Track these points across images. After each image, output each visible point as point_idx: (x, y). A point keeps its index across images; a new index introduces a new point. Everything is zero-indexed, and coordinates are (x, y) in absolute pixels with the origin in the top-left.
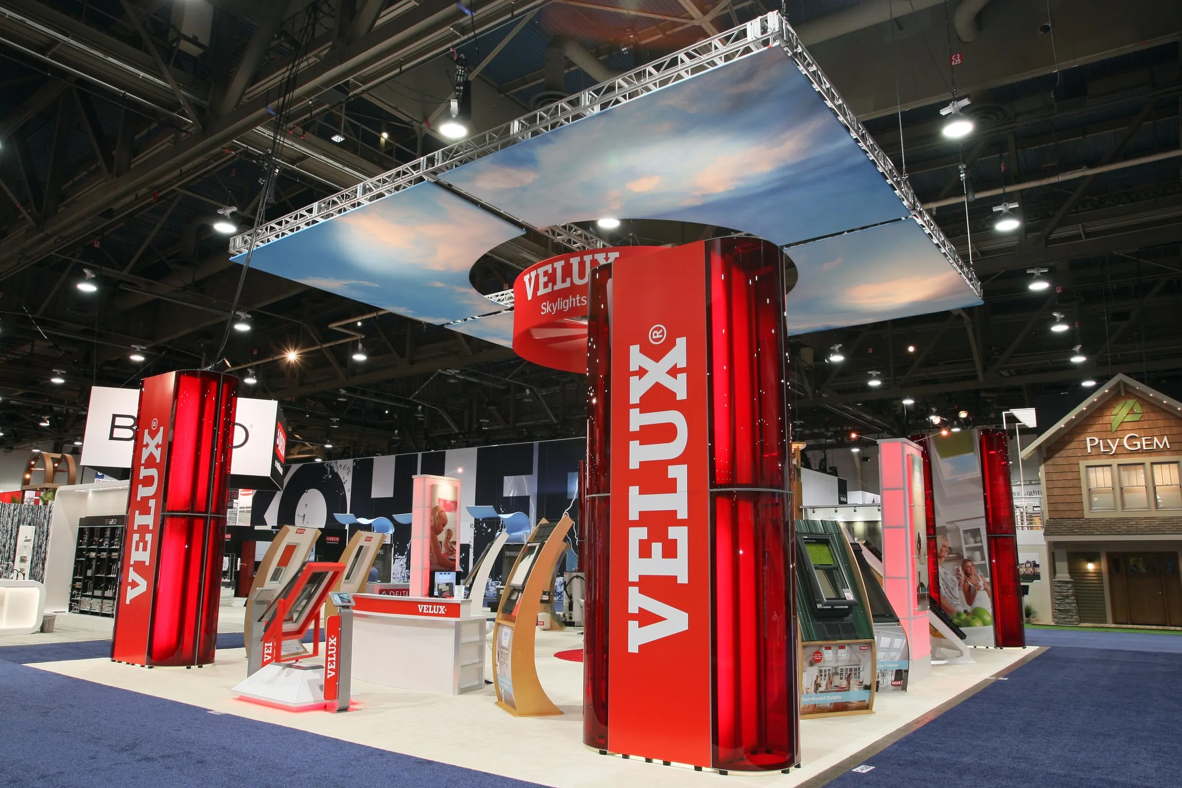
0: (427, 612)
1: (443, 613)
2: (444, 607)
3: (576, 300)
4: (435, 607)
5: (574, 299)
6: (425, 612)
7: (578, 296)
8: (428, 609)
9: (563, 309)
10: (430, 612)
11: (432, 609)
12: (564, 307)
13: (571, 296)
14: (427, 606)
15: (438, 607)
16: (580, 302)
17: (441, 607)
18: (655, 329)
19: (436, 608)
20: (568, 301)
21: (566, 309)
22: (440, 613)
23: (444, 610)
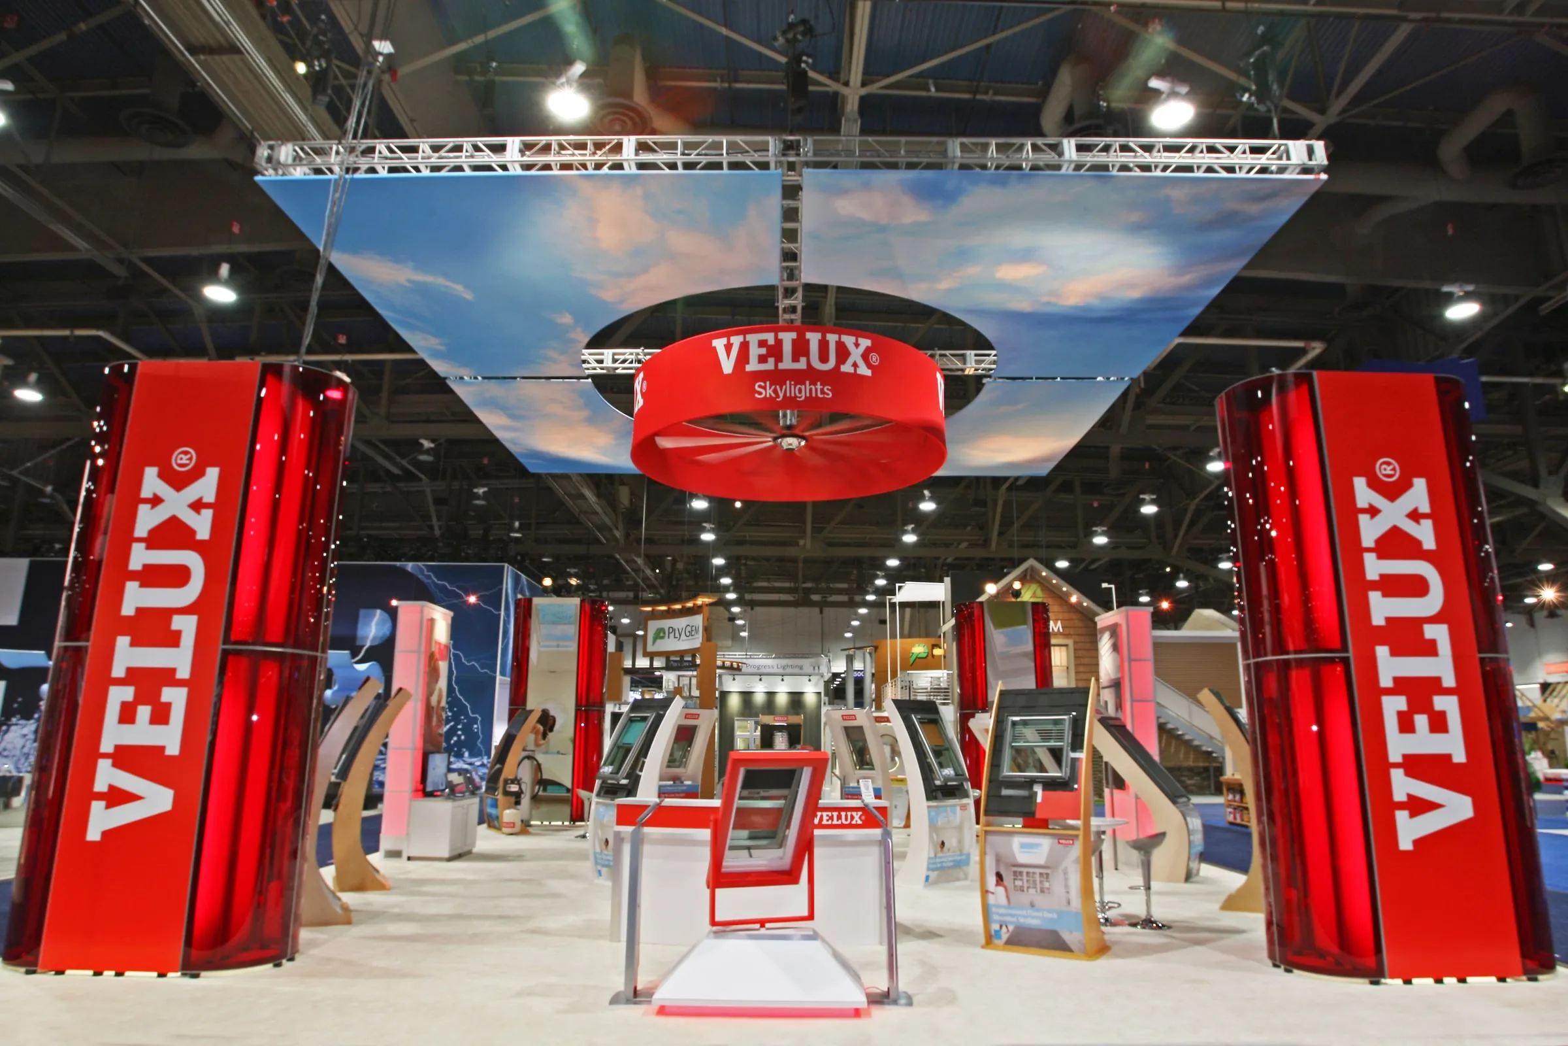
0: (830, 822)
1: (860, 822)
2: (860, 813)
3: (816, 390)
4: (843, 814)
5: (813, 387)
6: (824, 822)
7: (819, 383)
8: (831, 818)
9: (796, 396)
10: (835, 822)
11: (839, 817)
12: (798, 395)
13: (808, 382)
14: (830, 814)
15: (849, 814)
16: (822, 392)
17: (854, 814)
18: (1384, 463)
19: (846, 816)
20: (803, 387)
21: (800, 397)
22: (854, 822)
23: (860, 818)
